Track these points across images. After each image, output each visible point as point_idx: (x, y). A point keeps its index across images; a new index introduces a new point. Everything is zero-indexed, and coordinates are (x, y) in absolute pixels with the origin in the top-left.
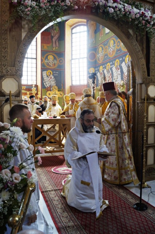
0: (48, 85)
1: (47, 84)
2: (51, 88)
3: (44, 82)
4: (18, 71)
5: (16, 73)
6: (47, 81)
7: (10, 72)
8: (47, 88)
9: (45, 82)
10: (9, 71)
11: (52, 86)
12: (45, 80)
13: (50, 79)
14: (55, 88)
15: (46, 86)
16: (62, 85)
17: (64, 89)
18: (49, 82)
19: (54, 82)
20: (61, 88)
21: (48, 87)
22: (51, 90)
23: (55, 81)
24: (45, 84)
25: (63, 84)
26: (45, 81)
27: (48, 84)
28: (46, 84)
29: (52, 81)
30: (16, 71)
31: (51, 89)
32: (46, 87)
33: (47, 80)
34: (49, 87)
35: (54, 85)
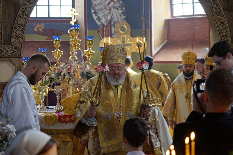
0: (103, 21)
1: (101, 16)
2: (113, 27)
3: (93, 11)
4: (15, 50)
5: (13, 53)
6: (102, 9)
7: (5, 52)
8: (101, 27)
9: (95, 13)
10: (3, 51)
11: (115, 23)
12: (96, 6)
13: (108, 4)
14: (123, 29)
15: (99, 23)
16: (143, 19)
17: (148, 31)
18: (106, 12)
19: (120, 11)
20: (142, 28)
21: (103, 25)
22: (113, 32)
23: (124, 9)
24: (95, 17)
25: (145, 17)
26: (97, 8)
27: (105, 16)
28: (99, 19)
29: (115, 8)
30: (13, 50)
31: (113, 30)
32: (98, 26)
33: (100, 7)
34: (106, 24)
35: (120, 20)
